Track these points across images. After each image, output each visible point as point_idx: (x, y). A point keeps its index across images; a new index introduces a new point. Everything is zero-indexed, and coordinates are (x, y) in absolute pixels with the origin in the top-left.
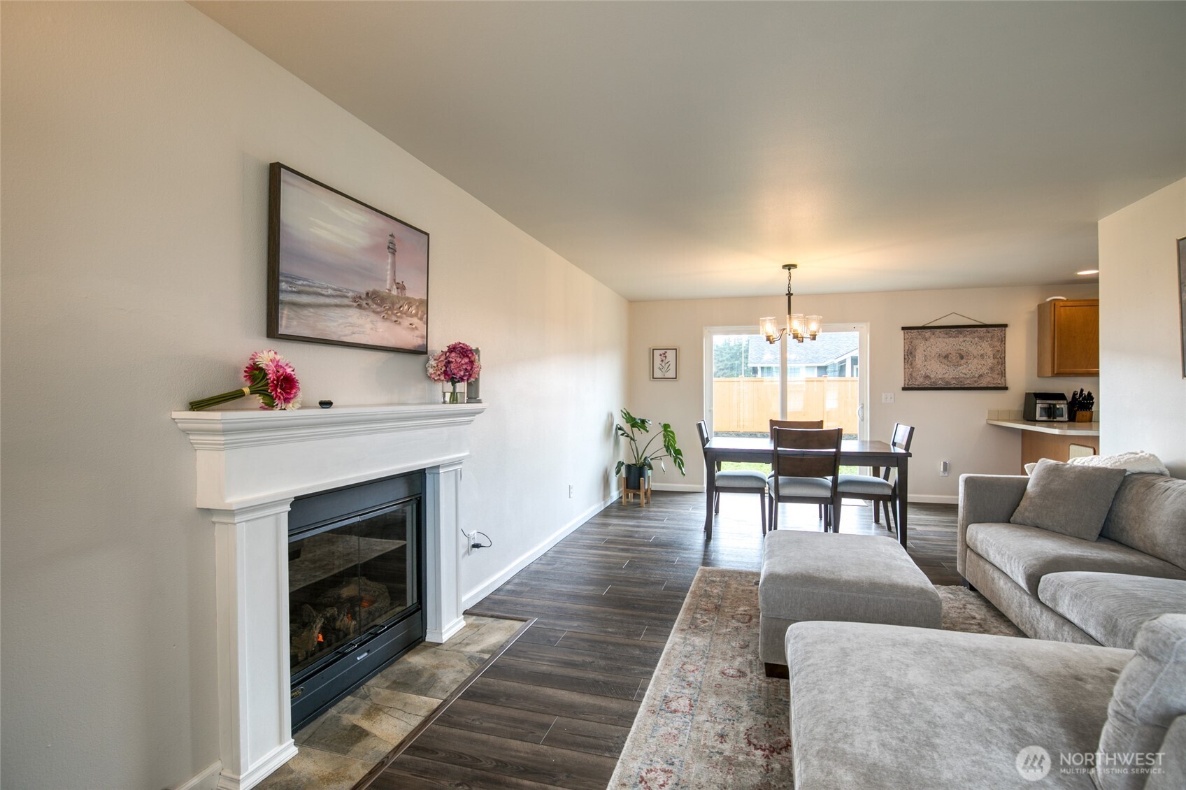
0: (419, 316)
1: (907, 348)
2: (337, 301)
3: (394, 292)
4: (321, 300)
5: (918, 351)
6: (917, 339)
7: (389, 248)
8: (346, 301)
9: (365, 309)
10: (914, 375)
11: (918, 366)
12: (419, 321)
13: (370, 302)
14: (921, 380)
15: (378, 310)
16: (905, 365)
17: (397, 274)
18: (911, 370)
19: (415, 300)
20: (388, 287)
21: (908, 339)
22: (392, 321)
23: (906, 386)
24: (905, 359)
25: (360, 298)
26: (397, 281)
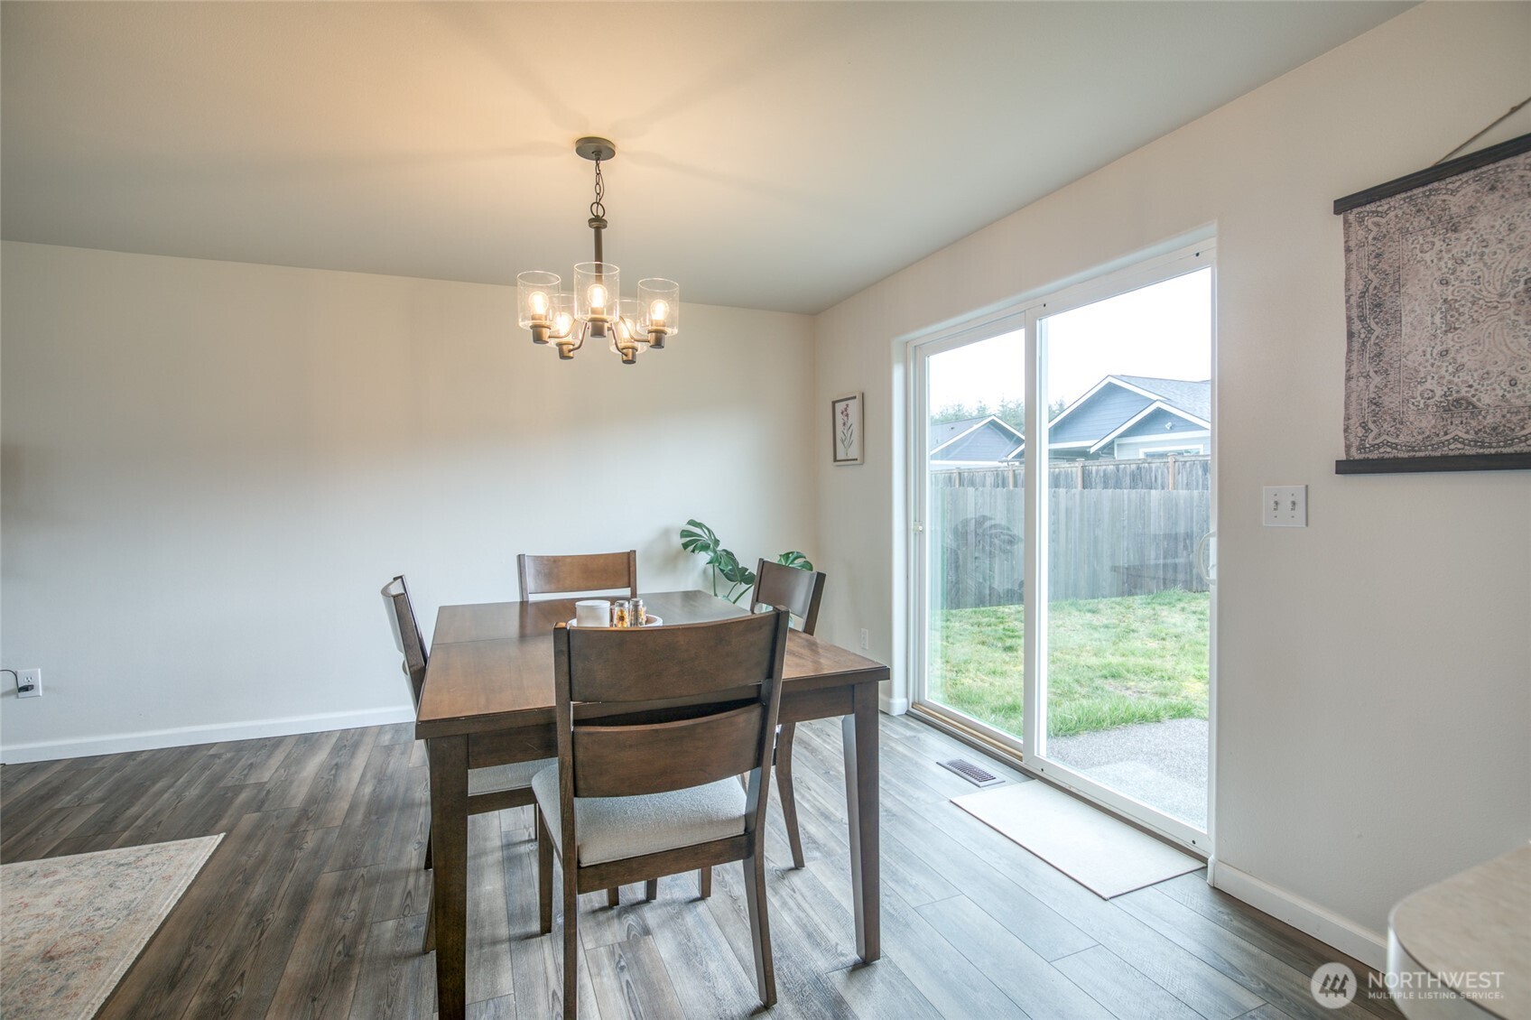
1: (1357, 285)
5: (1411, 289)
6: (1404, 232)
10: (1391, 401)
11: (1413, 360)
14: (1427, 423)
16: (1349, 362)
18: (1377, 380)
21: (1361, 245)
23: (1356, 455)
24: (1350, 335)
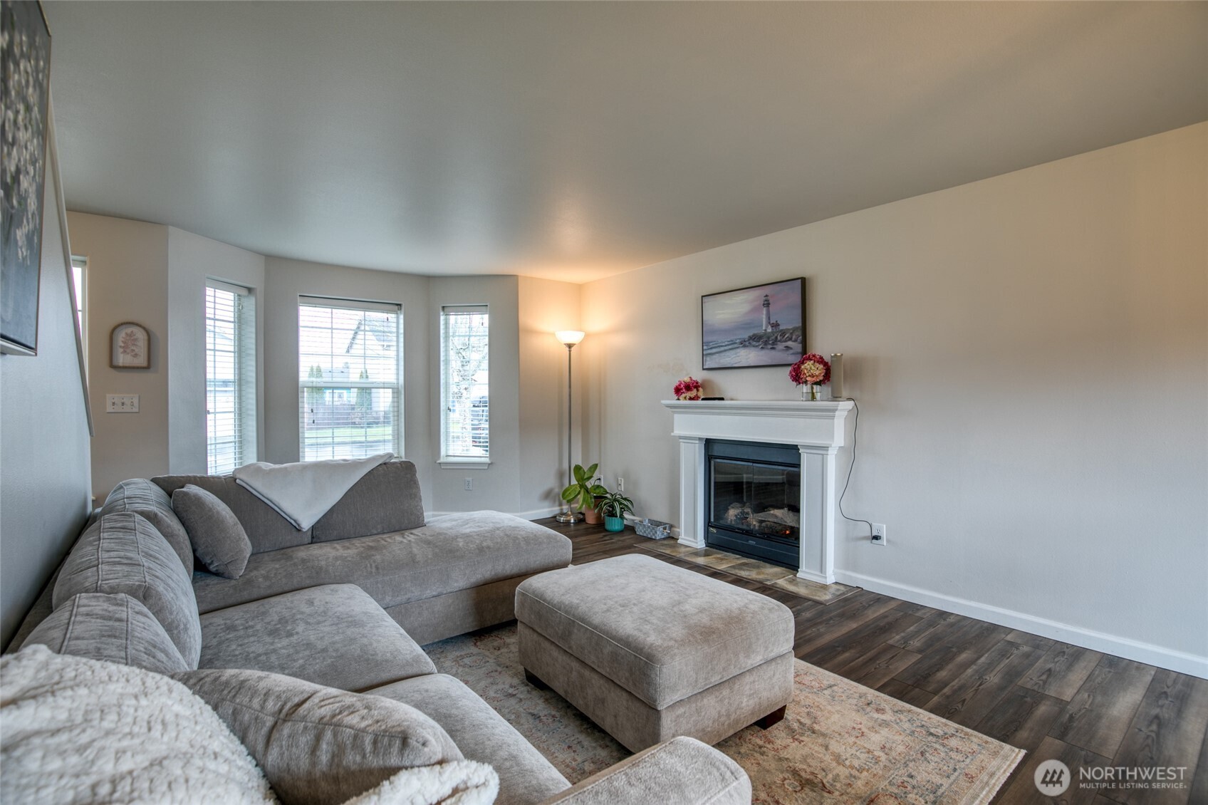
0: (793, 339)
2: (730, 347)
3: (769, 330)
4: (722, 349)
7: (764, 304)
8: (736, 346)
9: (747, 346)
12: (793, 343)
13: (751, 341)
15: (757, 344)
17: (771, 318)
19: (789, 329)
20: (764, 328)
22: (767, 349)
25: (745, 341)
26: (771, 322)
